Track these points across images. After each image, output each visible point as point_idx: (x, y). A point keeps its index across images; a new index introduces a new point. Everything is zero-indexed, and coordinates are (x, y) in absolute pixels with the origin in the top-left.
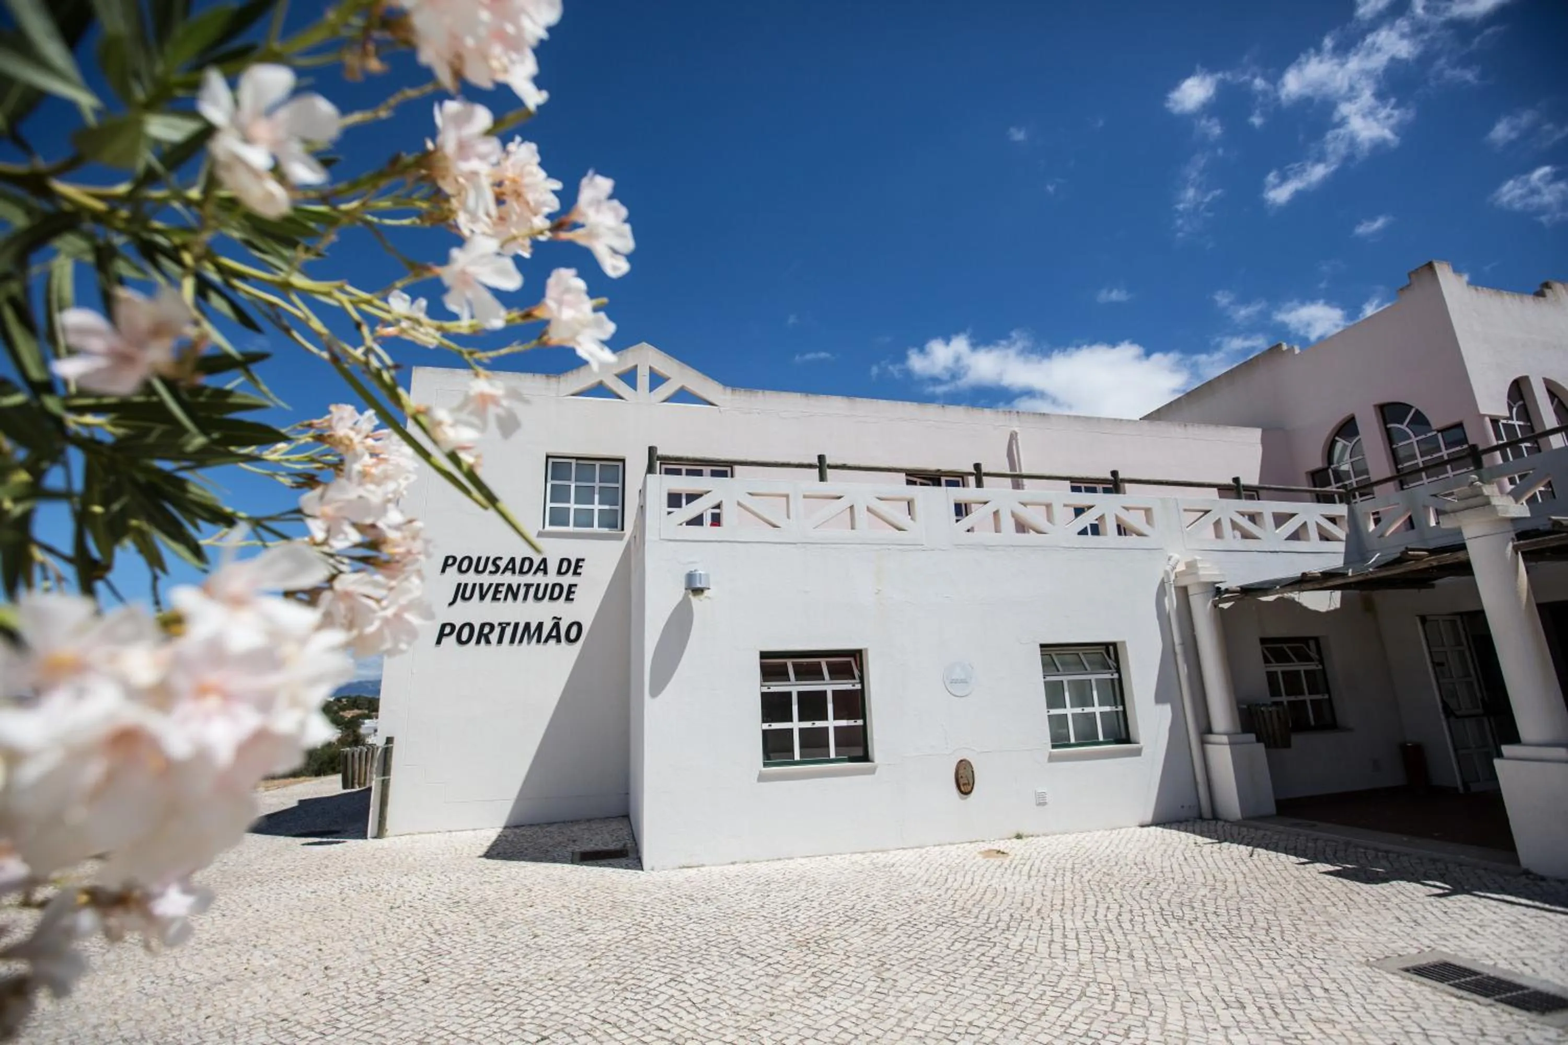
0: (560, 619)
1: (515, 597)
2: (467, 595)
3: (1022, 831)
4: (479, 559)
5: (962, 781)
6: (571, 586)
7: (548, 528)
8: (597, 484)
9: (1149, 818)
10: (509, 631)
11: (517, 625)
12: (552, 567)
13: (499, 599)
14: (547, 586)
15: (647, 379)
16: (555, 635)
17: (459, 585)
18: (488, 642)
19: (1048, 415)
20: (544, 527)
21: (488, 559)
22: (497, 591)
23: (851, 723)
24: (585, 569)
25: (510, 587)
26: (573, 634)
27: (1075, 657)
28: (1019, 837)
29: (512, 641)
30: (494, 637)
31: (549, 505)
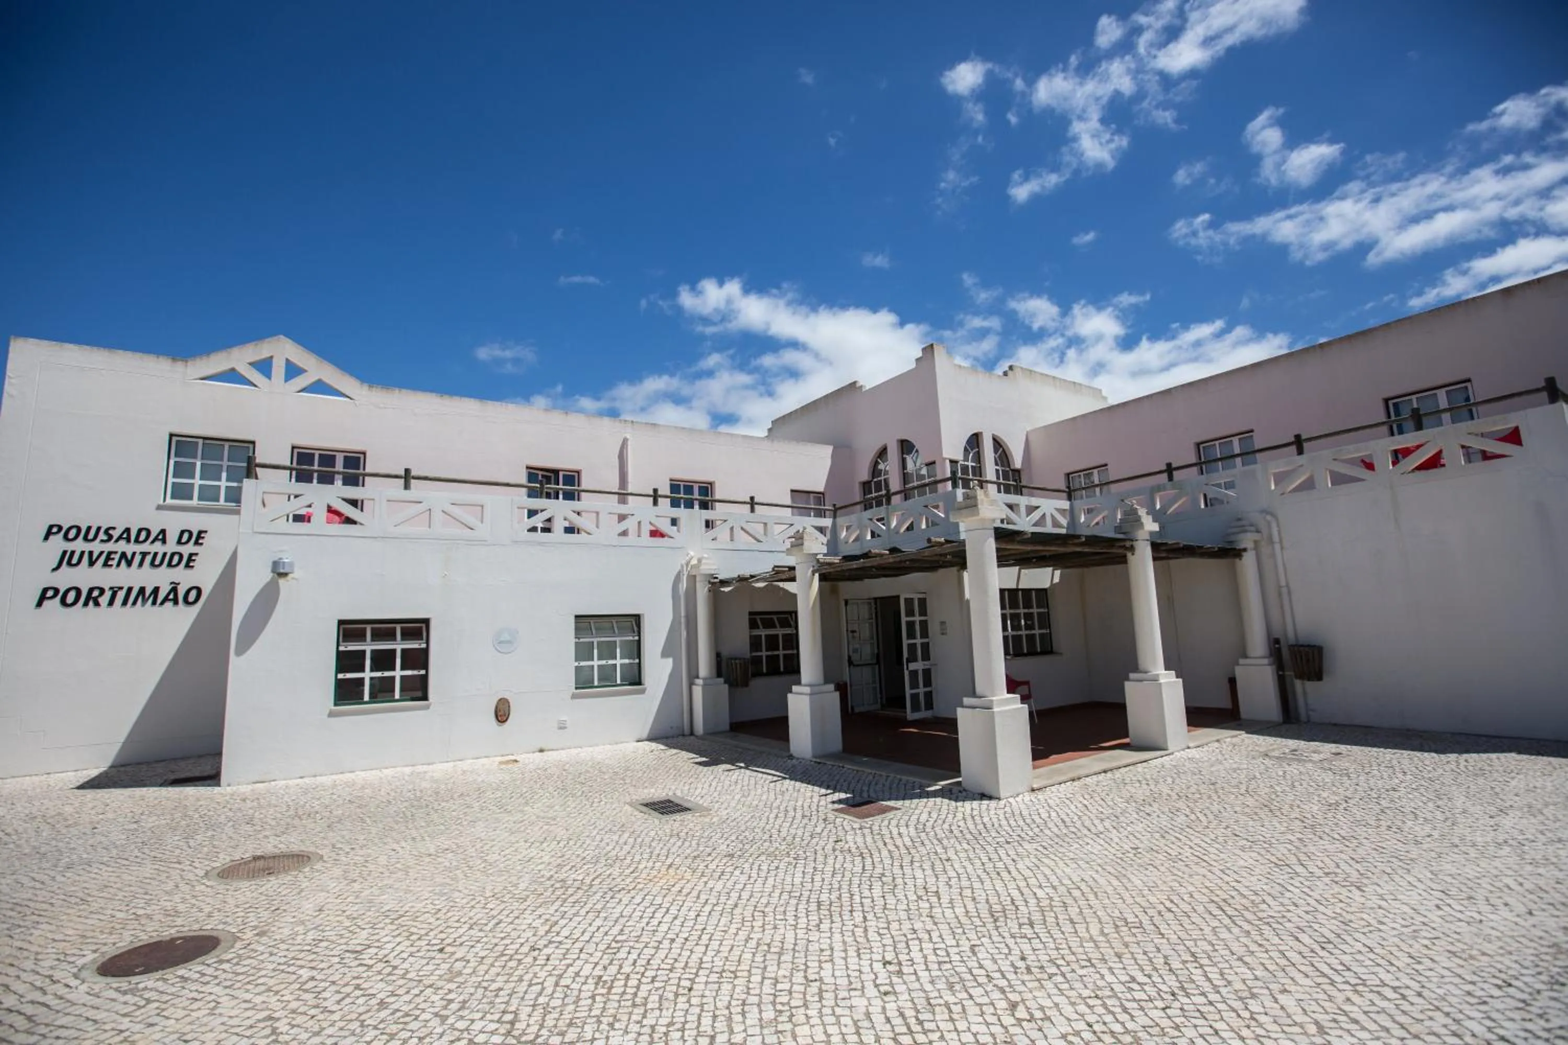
0: (178, 584)
1: (129, 564)
2: (74, 561)
3: (544, 747)
4: (89, 528)
5: (499, 714)
6: (191, 555)
7: (169, 501)
8: (225, 463)
9: (645, 734)
10: (121, 595)
11: (130, 590)
12: (172, 537)
13: (111, 565)
14: (165, 555)
15: (283, 370)
16: (173, 596)
17: (65, 552)
18: (97, 604)
19: (659, 425)
20: (165, 500)
21: (99, 529)
22: (108, 558)
23: (415, 672)
24: (207, 540)
25: (124, 555)
26: (192, 597)
27: (610, 625)
28: (541, 751)
29: (125, 603)
30: (104, 600)
31: (171, 480)
